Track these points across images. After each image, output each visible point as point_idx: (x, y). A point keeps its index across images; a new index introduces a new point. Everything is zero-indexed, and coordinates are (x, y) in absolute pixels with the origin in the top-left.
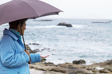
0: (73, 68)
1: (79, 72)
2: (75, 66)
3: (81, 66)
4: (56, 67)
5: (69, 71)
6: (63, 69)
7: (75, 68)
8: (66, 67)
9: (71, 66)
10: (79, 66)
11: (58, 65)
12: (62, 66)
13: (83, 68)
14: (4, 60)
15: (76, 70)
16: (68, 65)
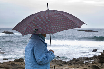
0: (14, 65)
1: (19, 68)
2: (16, 63)
3: (21, 63)
4: (1, 64)
5: (12, 67)
6: (7, 66)
7: (16, 65)
8: (9, 64)
9: (13, 63)
10: (19, 63)
11: (3, 63)
12: (6, 64)
13: (22, 64)
14: (41, 60)
15: (17, 66)
16: (11, 62)
